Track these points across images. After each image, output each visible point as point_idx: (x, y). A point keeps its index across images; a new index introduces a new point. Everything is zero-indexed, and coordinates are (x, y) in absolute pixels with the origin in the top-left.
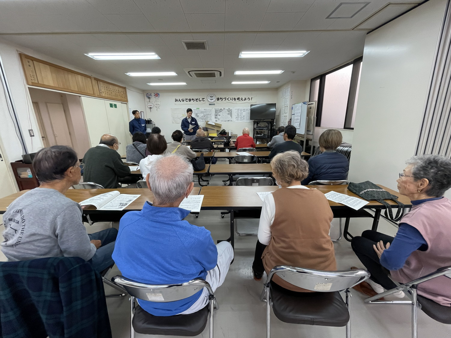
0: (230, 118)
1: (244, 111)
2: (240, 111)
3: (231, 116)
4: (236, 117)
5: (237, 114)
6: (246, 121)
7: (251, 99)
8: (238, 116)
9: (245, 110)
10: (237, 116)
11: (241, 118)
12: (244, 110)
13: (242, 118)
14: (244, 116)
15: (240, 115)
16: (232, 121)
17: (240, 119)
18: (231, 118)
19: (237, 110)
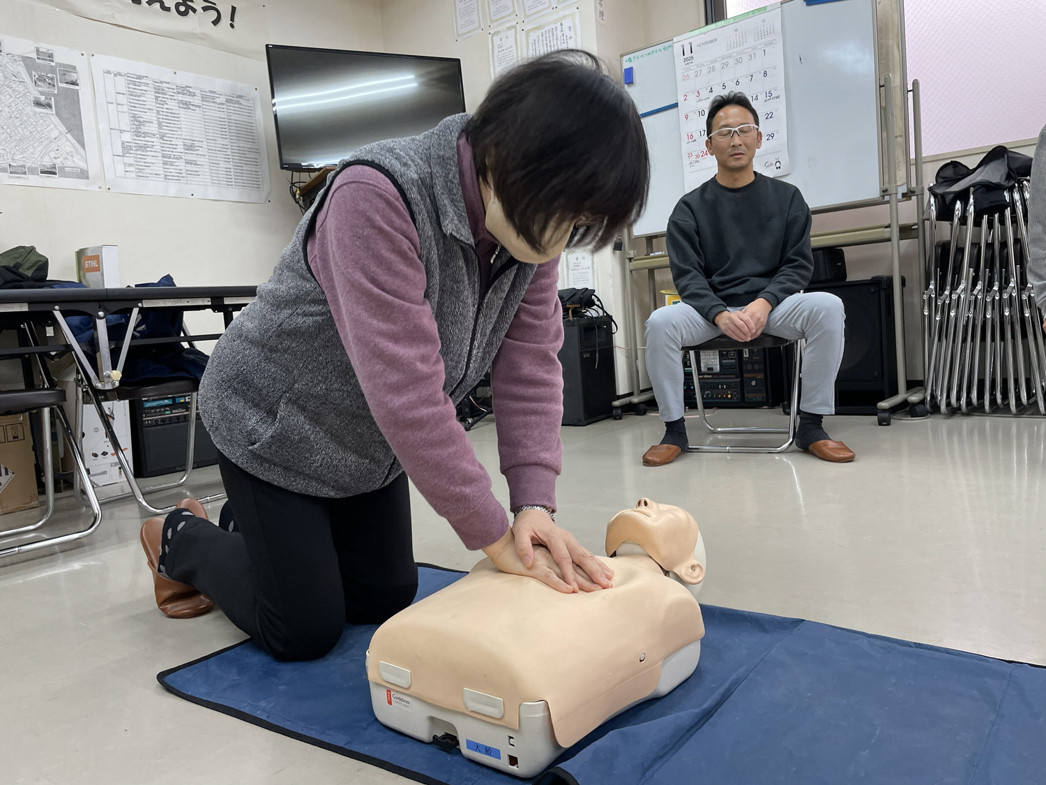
0: (63, 150)
1: (186, 105)
2: (149, 98)
3: (75, 127)
4: (126, 148)
5: (126, 123)
6: (212, 193)
7: (225, 19)
8: (138, 134)
9: (197, 100)
10: (127, 137)
11: (167, 160)
12: (184, 90)
13: (181, 164)
14: (190, 148)
15: (153, 128)
16: (83, 175)
17: (158, 167)
18: (68, 144)
19: (121, 83)
